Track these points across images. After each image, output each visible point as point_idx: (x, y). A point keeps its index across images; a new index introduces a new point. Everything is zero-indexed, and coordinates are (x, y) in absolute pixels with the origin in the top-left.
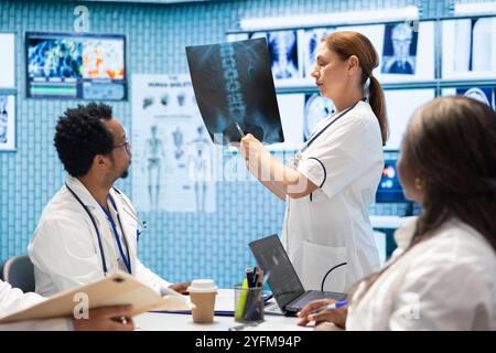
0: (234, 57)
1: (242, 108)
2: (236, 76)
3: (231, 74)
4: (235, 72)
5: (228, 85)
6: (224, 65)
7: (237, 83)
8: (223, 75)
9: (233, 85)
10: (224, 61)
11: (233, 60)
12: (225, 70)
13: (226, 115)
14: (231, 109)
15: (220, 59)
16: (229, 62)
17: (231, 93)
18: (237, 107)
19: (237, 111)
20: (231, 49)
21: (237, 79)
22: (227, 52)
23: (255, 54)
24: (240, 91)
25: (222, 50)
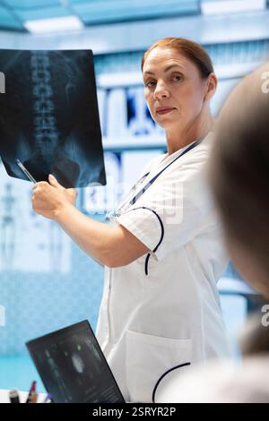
0: (49, 69)
1: (53, 136)
2: (49, 93)
3: (43, 90)
4: (48, 88)
5: (38, 104)
6: (35, 78)
7: (49, 103)
8: (31, 89)
9: (44, 106)
10: (35, 73)
11: (47, 73)
12: (35, 84)
13: (32, 143)
14: (39, 136)
15: (30, 70)
16: (41, 76)
17: (40, 115)
18: (46, 134)
19: (45, 139)
20: (46, 59)
21: (51, 99)
22: (40, 61)
23: (78, 69)
24: (53, 114)
25: (34, 58)
